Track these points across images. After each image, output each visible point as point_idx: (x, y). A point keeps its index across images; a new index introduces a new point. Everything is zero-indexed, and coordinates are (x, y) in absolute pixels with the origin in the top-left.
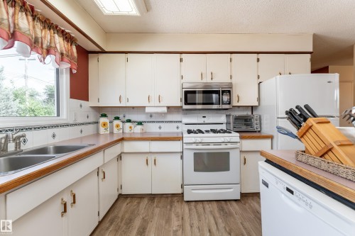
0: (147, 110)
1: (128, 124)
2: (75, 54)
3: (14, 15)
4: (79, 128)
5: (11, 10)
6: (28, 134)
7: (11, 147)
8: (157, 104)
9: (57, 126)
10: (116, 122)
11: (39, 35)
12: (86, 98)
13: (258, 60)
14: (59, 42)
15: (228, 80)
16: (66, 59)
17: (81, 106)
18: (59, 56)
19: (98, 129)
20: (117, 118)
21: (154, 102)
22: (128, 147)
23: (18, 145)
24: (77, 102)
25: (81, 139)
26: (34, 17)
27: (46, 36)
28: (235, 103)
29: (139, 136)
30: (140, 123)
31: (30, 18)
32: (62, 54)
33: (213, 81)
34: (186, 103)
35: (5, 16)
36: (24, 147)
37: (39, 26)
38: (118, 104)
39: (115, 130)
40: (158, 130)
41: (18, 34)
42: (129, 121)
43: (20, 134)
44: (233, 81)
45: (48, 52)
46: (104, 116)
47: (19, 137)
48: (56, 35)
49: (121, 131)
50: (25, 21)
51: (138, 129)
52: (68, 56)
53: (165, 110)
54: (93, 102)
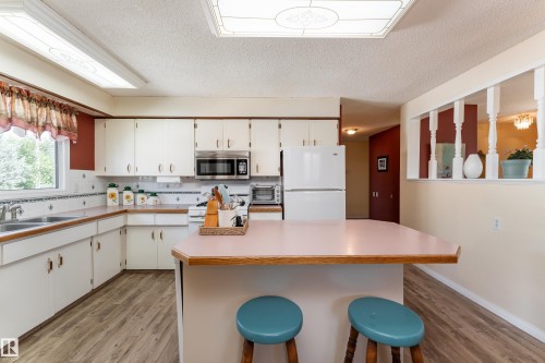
0: (159, 180)
1: (140, 196)
2: (75, 125)
3: (11, 103)
4: (83, 199)
5: (8, 99)
6: (24, 206)
7: (8, 216)
8: (169, 173)
9: (54, 198)
10: (126, 193)
11: (35, 115)
12: (91, 167)
13: (280, 126)
14: (56, 117)
15: (248, 149)
16: (63, 131)
17: (84, 176)
18: (55, 131)
19: (106, 201)
20: (128, 189)
21: (166, 171)
22: (132, 219)
23: (14, 215)
24: (79, 173)
25: (84, 210)
26: (30, 100)
27: (43, 114)
28: (254, 174)
29: (152, 208)
30: (154, 194)
31: (26, 102)
32: (59, 128)
33: (230, 149)
34: (199, 173)
35: (3, 108)
36: (19, 217)
37: (34, 106)
38: (125, 173)
39: (125, 202)
40: (176, 202)
41: (14, 119)
42: (142, 192)
43: (16, 205)
44: (252, 149)
45: (44, 128)
46: (113, 186)
47: (15, 209)
48: (53, 111)
49: (132, 203)
50: (22, 107)
51: (151, 201)
52: (65, 129)
53: (178, 180)
54: (99, 171)
